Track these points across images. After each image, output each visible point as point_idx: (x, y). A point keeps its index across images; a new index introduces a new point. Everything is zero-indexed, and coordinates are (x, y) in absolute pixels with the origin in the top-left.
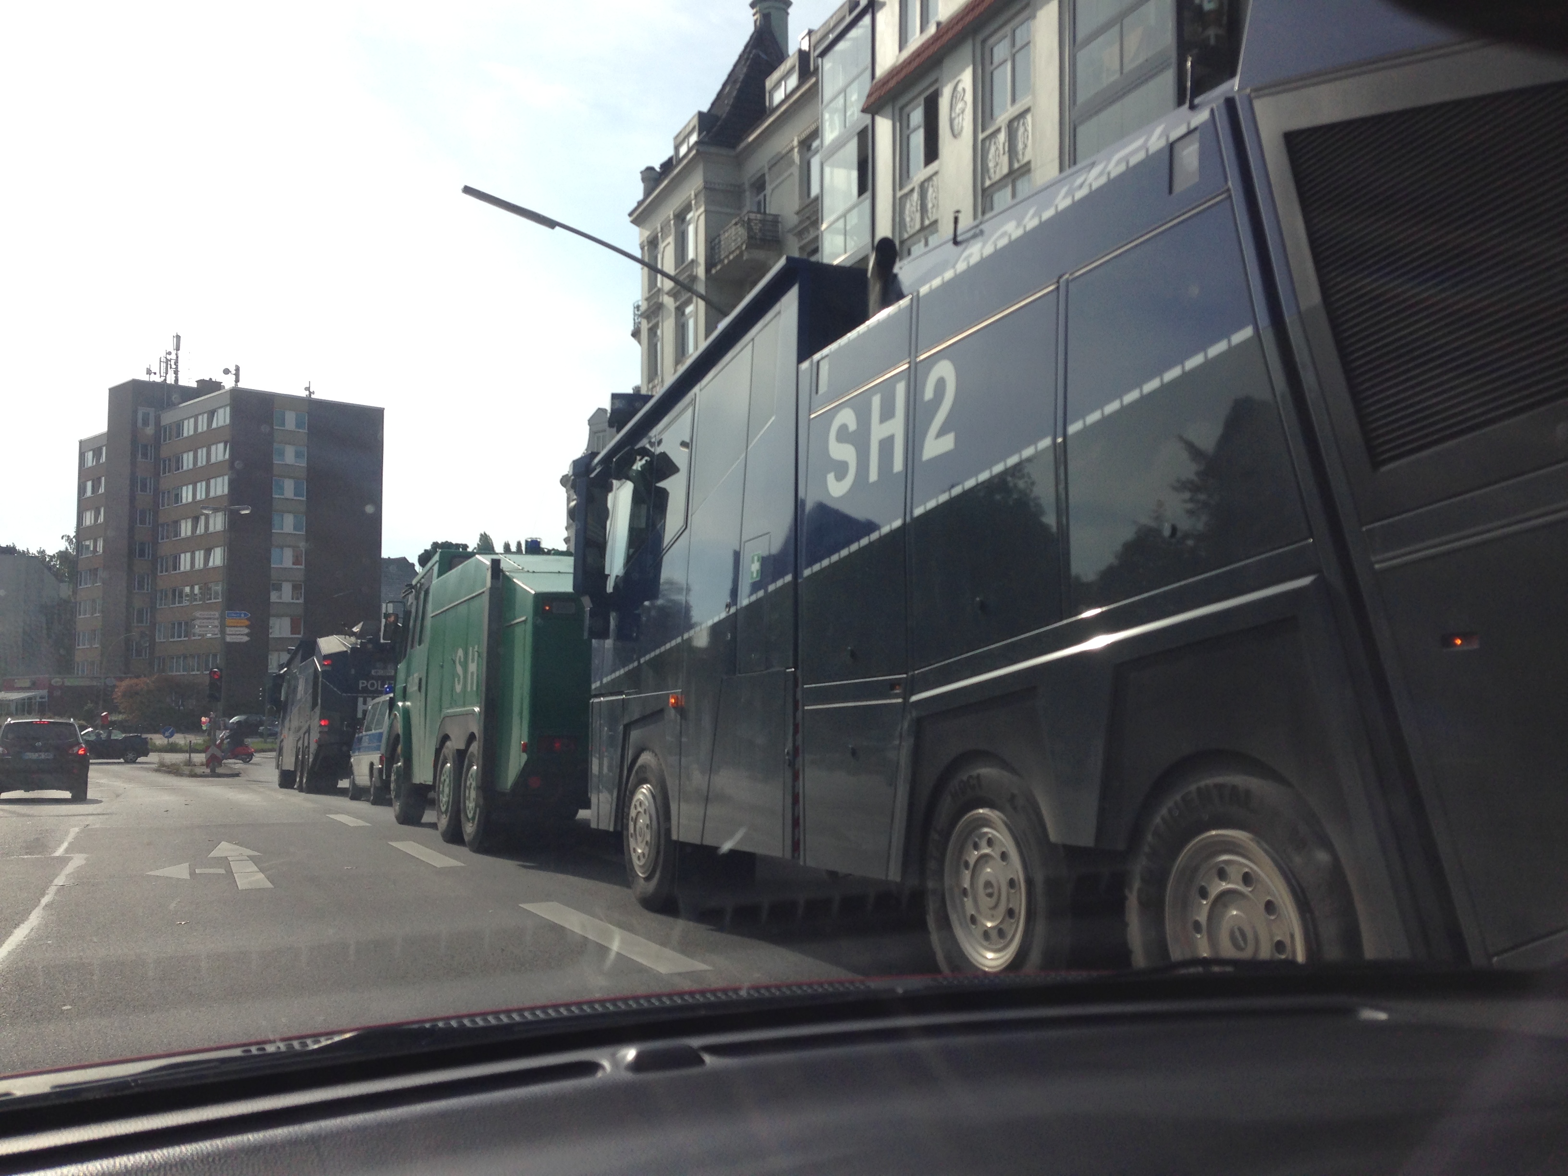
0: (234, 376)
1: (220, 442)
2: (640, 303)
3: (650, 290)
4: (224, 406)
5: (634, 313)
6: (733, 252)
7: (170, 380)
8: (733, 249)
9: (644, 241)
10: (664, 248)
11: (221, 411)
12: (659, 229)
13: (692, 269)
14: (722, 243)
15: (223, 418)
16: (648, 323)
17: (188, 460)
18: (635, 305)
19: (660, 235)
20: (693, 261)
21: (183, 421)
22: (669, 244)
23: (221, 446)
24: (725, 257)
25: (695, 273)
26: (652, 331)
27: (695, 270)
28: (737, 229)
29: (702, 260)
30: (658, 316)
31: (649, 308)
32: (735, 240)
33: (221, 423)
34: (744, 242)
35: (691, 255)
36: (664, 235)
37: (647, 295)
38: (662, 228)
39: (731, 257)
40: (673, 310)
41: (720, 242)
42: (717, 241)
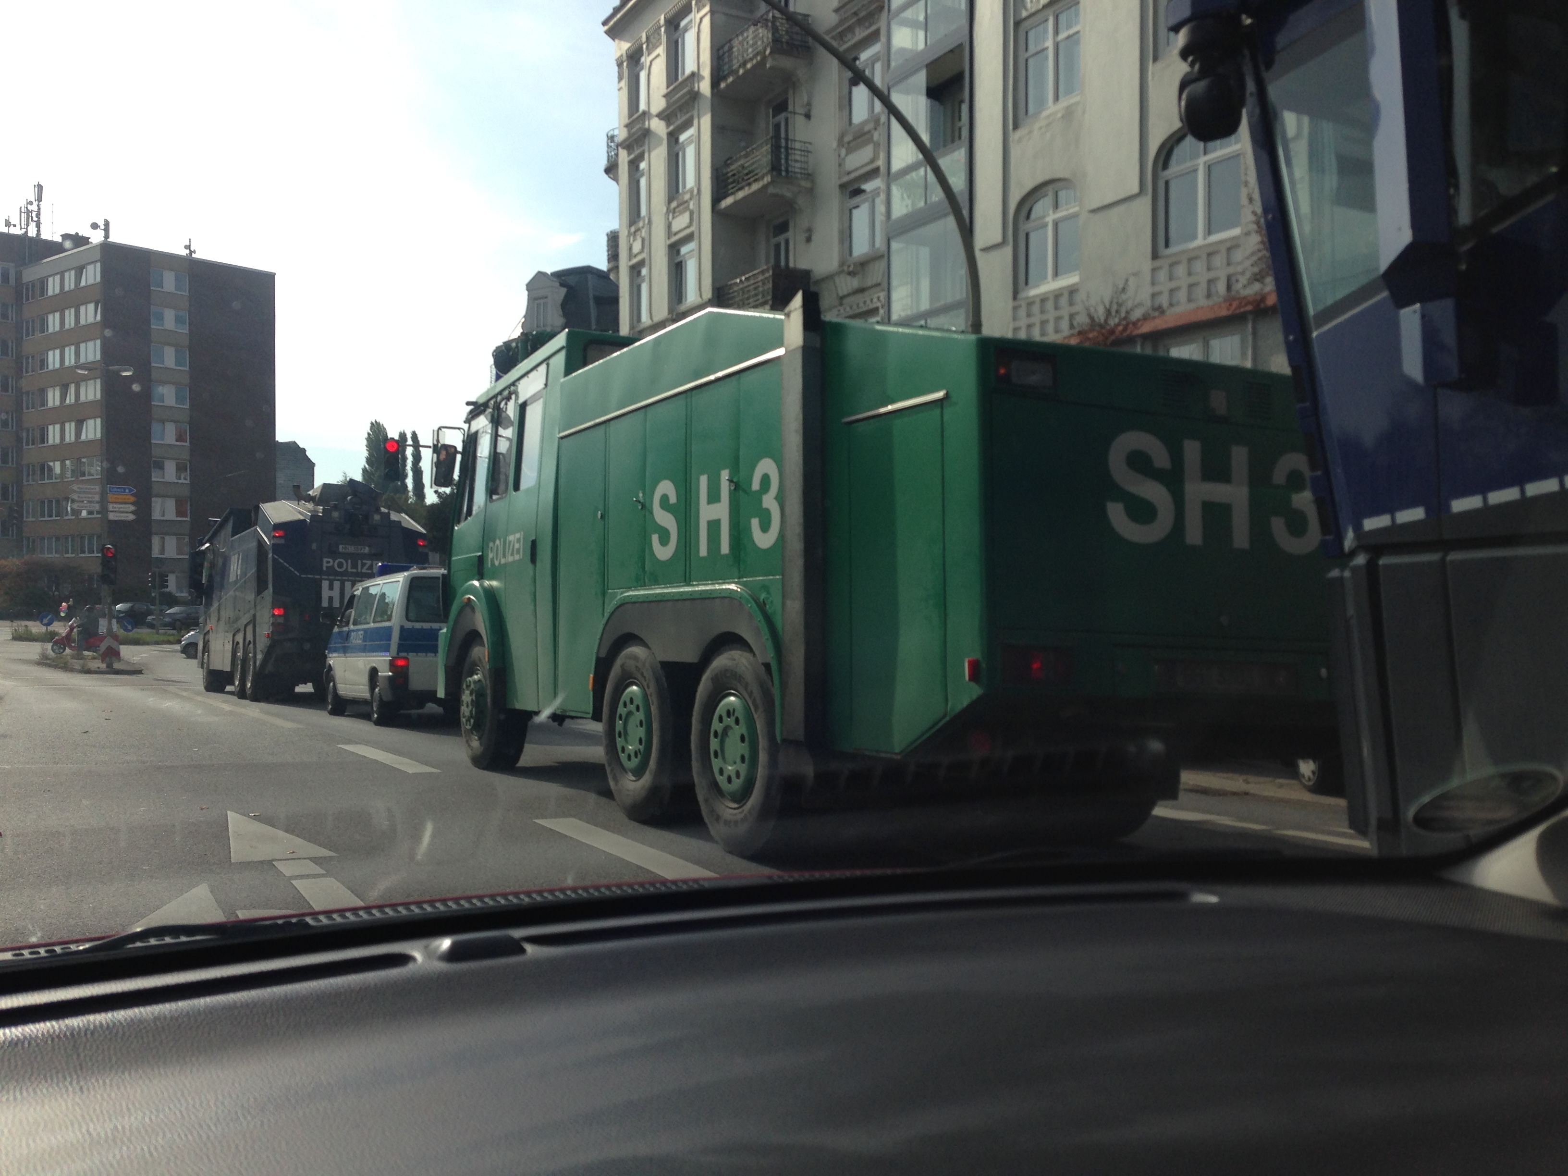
0: (103, 232)
1: (90, 302)
2: (616, 132)
3: (630, 115)
4: (94, 262)
5: (608, 145)
6: (751, 59)
7: (32, 232)
8: (751, 55)
9: (622, 55)
10: (651, 62)
11: (90, 268)
12: (644, 39)
13: (693, 84)
14: (735, 49)
15: (92, 275)
16: (629, 154)
17: (53, 322)
18: (609, 135)
19: (644, 46)
20: (693, 74)
21: (47, 277)
22: (658, 55)
23: (91, 307)
24: (740, 66)
25: (696, 89)
26: (634, 165)
27: (696, 86)
28: (757, 30)
29: (706, 72)
30: (642, 145)
31: (630, 135)
32: (753, 45)
33: (91, 281)
34: (768, 45)
35: (690, 66)
36: (651, 45)
37: (627, 121)
38: (648, 38)
39: (749, 66)
40: (665, 137)
41: (731, 48)
42: (726, 48)
